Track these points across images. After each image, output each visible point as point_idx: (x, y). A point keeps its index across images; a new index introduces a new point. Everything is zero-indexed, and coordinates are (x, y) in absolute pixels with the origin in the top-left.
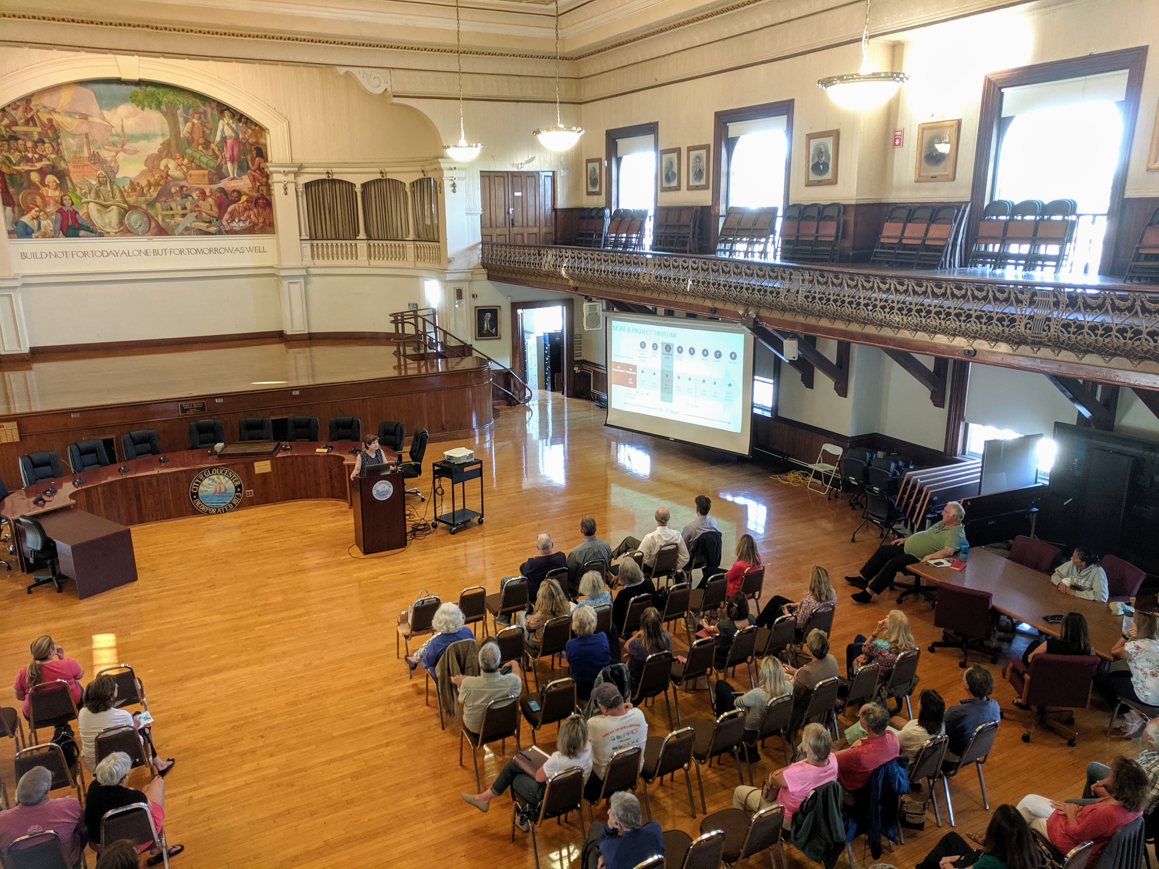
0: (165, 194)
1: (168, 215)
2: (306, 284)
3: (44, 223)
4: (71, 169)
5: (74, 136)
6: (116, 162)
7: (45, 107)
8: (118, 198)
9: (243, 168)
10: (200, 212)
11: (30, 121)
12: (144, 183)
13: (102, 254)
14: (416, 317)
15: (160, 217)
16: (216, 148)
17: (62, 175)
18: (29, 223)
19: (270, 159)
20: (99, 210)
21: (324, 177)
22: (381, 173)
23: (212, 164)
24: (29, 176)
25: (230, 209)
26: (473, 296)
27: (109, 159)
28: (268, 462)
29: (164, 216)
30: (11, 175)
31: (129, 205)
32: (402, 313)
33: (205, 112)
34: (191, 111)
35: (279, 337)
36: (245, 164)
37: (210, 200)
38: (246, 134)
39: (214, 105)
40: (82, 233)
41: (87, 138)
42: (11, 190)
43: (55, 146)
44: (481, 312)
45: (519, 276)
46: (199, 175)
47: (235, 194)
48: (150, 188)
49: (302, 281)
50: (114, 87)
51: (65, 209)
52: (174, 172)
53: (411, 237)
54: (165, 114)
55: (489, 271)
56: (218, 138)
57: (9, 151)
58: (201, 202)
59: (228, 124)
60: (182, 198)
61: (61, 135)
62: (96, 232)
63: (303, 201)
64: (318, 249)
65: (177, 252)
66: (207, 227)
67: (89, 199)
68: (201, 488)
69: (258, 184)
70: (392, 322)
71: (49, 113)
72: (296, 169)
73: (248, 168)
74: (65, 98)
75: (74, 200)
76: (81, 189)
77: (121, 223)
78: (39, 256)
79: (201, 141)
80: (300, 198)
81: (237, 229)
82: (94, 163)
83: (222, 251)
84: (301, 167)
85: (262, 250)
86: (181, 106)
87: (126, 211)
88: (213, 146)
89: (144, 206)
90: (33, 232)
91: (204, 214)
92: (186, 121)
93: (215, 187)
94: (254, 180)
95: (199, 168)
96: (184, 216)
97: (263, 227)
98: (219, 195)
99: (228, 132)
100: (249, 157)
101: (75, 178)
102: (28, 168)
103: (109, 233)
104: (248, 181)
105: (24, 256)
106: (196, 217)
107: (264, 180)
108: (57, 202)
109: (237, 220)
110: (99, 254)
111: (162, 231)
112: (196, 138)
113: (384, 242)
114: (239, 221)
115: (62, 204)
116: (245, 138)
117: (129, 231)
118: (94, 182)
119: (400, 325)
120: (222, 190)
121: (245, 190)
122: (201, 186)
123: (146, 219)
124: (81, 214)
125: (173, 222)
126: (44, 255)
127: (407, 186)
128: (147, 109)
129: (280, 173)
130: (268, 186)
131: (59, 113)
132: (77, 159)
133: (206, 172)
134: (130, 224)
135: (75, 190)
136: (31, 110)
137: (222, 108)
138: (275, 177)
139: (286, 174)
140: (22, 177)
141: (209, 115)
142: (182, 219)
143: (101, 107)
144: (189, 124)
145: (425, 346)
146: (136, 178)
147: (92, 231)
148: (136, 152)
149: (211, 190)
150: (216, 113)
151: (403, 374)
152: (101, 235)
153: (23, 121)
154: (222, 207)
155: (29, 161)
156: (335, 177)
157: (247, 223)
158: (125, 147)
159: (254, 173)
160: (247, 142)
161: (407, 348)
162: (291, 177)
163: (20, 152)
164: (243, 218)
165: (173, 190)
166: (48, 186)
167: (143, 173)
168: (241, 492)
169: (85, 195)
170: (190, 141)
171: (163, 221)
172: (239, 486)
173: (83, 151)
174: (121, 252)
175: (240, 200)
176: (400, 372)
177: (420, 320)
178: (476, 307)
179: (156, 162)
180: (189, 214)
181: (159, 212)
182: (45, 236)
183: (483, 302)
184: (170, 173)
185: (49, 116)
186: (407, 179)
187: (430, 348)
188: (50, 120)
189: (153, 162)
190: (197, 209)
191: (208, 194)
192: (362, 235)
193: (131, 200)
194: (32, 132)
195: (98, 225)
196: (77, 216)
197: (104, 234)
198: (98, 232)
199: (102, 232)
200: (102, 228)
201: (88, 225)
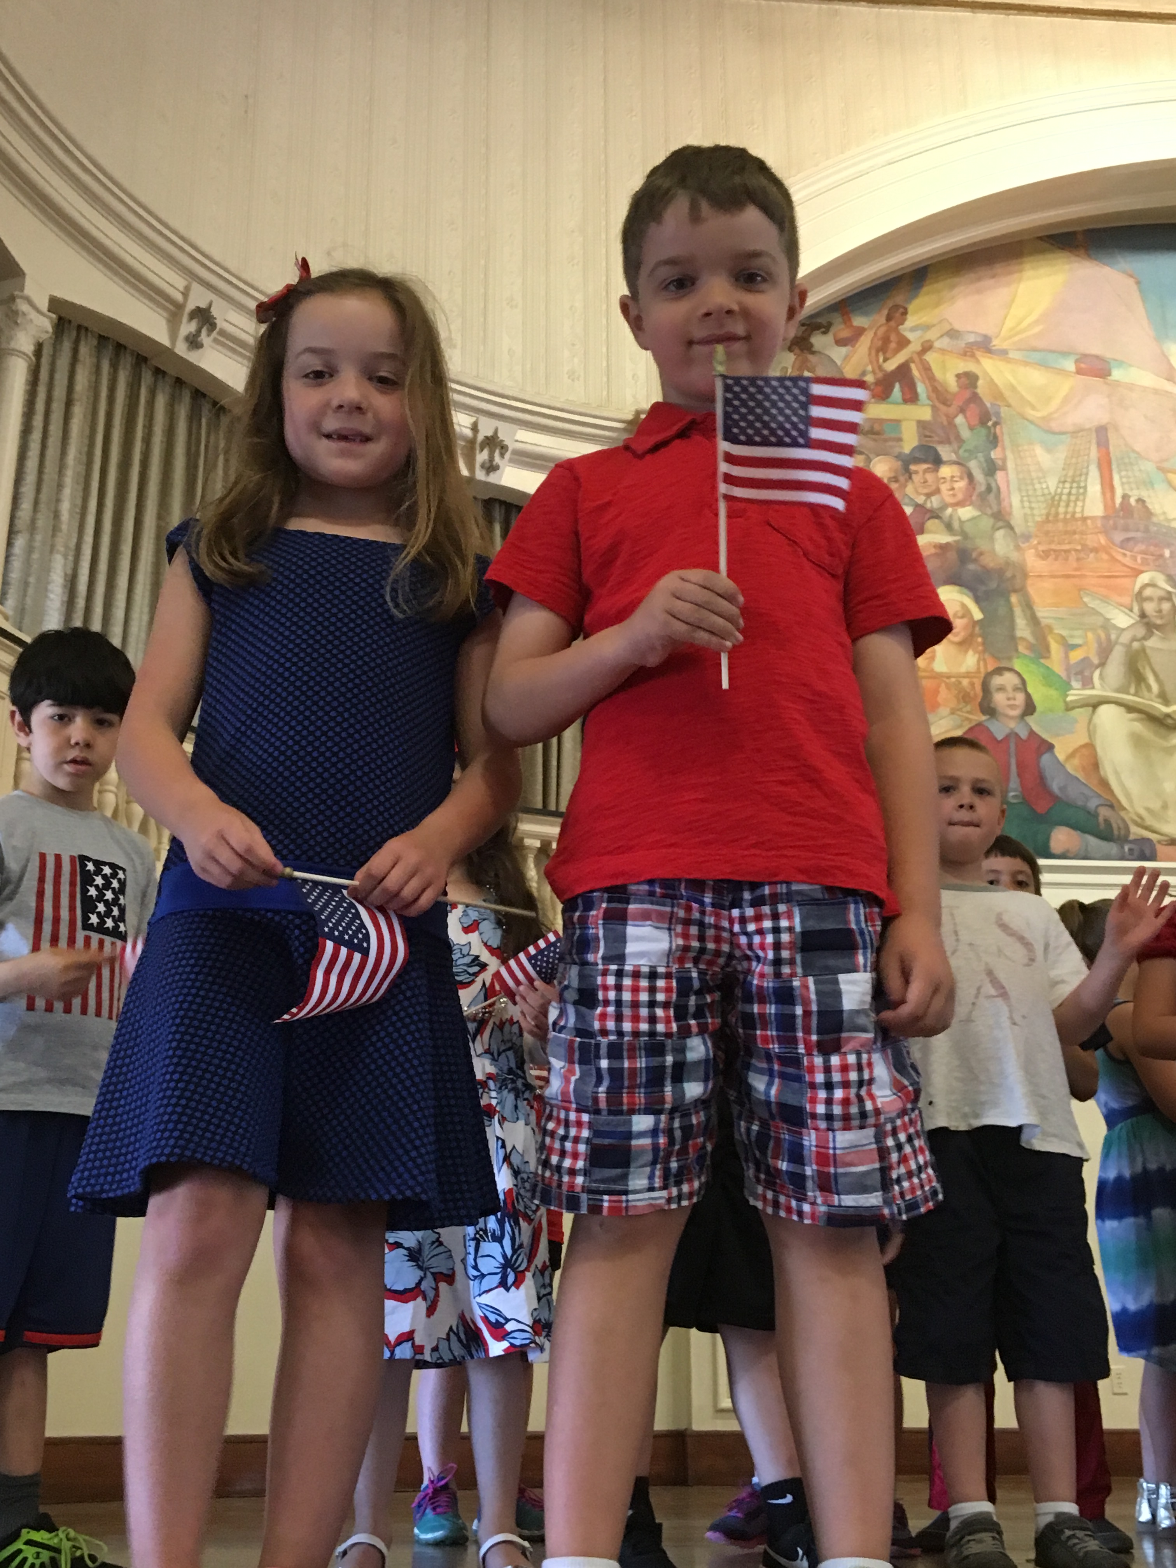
5: (1052, 434)
7: (953, 334)
40: (1057, 836)
41: (1103, 443)
43: (979, 476)
51: (998, 730)
62: (1123, 839)
67: (1097, 691)
71: (969, 352)
74: (1029, 300)
75: (1038, 691)
76: (1067, 646)
82: (1126, 544)
101: (1048, 601)
118: (1123, 620)
124: (1060, 753)
131: (1003, 353)
135: (1041, 650)
143: (1162, 326)
147: (1106, 831)
152: (1144, 850)
169: (1082, 671)
173: (1082, 495)
185: (964, 366)
188: (969, 380)
194: (896, 423)
195: (1132, 806)
196: (1045, 759)
197: (1159, 847)
198: (1131, 837)
199: (1149, 840)
200: (1150, 821)
201: (1092, 804)
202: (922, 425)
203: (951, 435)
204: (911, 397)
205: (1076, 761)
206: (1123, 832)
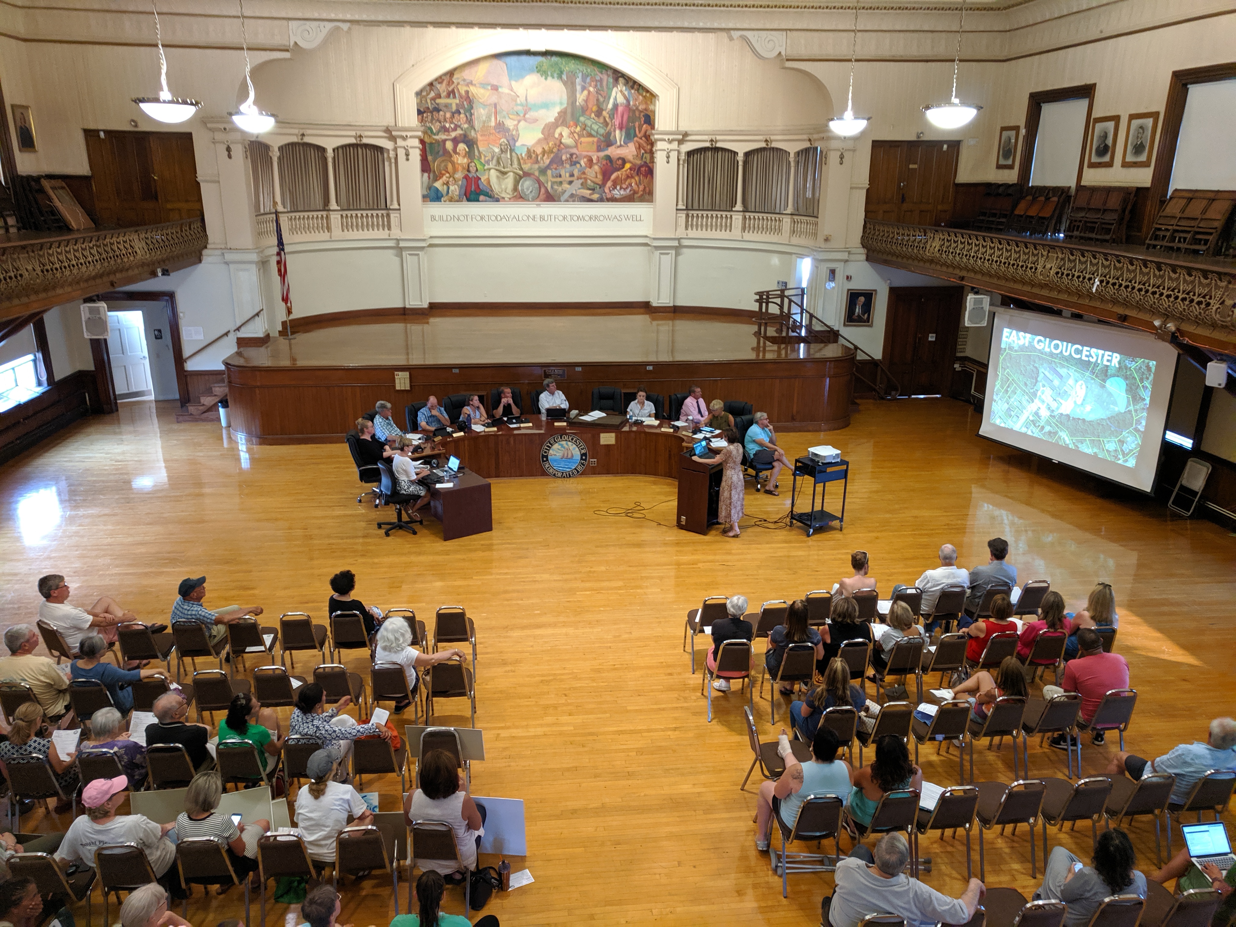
0: (557, 161)
1: (556, 182)
2: (677, 255)
3: (452, 188)
4: (479, 138)
5: (485, 106)
6: (517, 130)
7: (464, 80)
8: (516, 165)
9: (629, 137)
10: (586, 179)
11: (451, 94)
12: (539, 151)
13: (496, 218)
14: (782, 296)
15: (549, 184)
16: (607, 116)
17: (471, 144)
18: (440, 188)
19: (656, 126)
20: (498, 177)
21: (708, 144)
22: (766, 141)
23: (602, 131)
24: (444, 144)
25: (613, 177)
26: (848, 277)
27: (511, 128)
28: (613, 435)
29: (553, 183)
30: (431, 144)
31: (524, 172)
32: (768, 292)
33: (601, 80)
34: (588, 80)
35: (645, 307)
36: (632, 132)
37: (596, 168)
38: (637, 101)
39: (610, 72)
40: (482, 198)
41: (496, 108)
42: (430, 158)
43: (469, 117)
44: (853, 296)
45: (899, 260)
46: (588, 143)
47: (620, 162)
48: (544, 155)
49: (674, 252)
50: (524, 58)
51: (470, 176)
52: (567, 140)
53: (789, 211)
54: (565, 83)
55: (868, 250)
56: (610, 106)
57: (431, 122)
58: (588, 170)
59: (621, 91)
60: (571, 165)
61: (474, 106)
63: (684, 170)
64: (692, 220)
65: (561, 218)
66: (591, 194)
67: (491, 166)
68: (551, 451)
69: (643, 151)
70: (757, 301)
71: (467, 85)
72: (681, 137)
73: (635, 135)
74: (482, 69)
75: (479, 167)
76: (485, 156)
77: (515, 189)
78: (445, 218)
79: (595, 108)
80: (681, 166)
81: (618, 197)
82: (499, 132)
83: (602, 218)
84: (686, 134)
85: (638, 218)
86: (580, 75)
87: (521, 178)
88: (604, 113)
89: (537, 173)
90: (442, 196)
91: (589, 182)
92: (584, 88)
93: (602, 154)
94: (639, 147)
95: (590, 135)
96: (570, 183)
97: (642, 195)
98: (604, 162)
99: (621, 100)
100: (637, 124)
101: (482, 147)
102: (444, 137)
103: (504, 198)
104: (634, 149)
105: (433, 218)
106: (582, 184)
107: (649, 147)
108: (464, 168)
109: (618, 188)
110: (493, 218)
111: (550, 198)
112: (590, 106)
113: (761, 215)
114: (621, 188)
115: (469, 171)
116: (635, 105)
117: (521, 197)
118: (497, 150)
119: (764, 305)
120: (608, 158)
121: (630, 158)
122: (590, 154)
123: (537, 185)
124: (483, 180)
125: (560, 189)
126: (449, 218)
127: (792, 155)
128: (549, 78)
129: (665, 140)
130: (652, 153)
131: (475, 85)
132: (485, 127)
133: (595, 139)
134: (523, 190)
135: (480, 157)
136: (453, 82)
137: (618, 75)
138: (659, 145)
139: (670, 141)
140: (439, 145)
141: (605, 83)
142: (568, 186)
143: (511, 78)
144: (586, 92)
145: (788, 328)
146: (534, 146)
147: (492, 197)
148: (536, 120)
149: (598, 157)
150: (611, 80)
151: (761, 357)
152: (497, 200)
153: (445, 93)
154: (606, 174)
155: (446, 130)
156: (719, 145)
157: (628, 191)
158: (527, 116)
159: (641, 141)
160: (637, 108)
161: (768, 328)
162: (675, 145)
163: (440, 122)
164: (624, 186)
165: (564, 158)
166: (459, 154)
167: (539, 141)
168: (585, 460)
169: (488, 162)
170: (584, 110)
171: (552, 187)
172: (585, 454)
173: (490, 120)
174: (512, 216)
175: (623, 167)
176: (758, 355)
177: (786, 301)
178: (848, 290)
179: (552, 130)
180: (576, 182)
181: (549, 180)
182: (451, 200)
183: (858, 284)
184: (563, 141)
185: (466, 88)
186: (792, 148)
187: (793, 331)
188: (467, 92)
189: (549, 130)
190: (583, 176)
191: (595, 161)
192: (739, 206)
193: (526, 167)
194: (451, 104)
195: (496, 191)
196: (480, 181)
197: (500, 199)
198: (495, 197)
199: (498, 198)
200: (499, 194)
201: (488, 191)
202: (457, 104)
203: (463, 106)
204: (455, 97)
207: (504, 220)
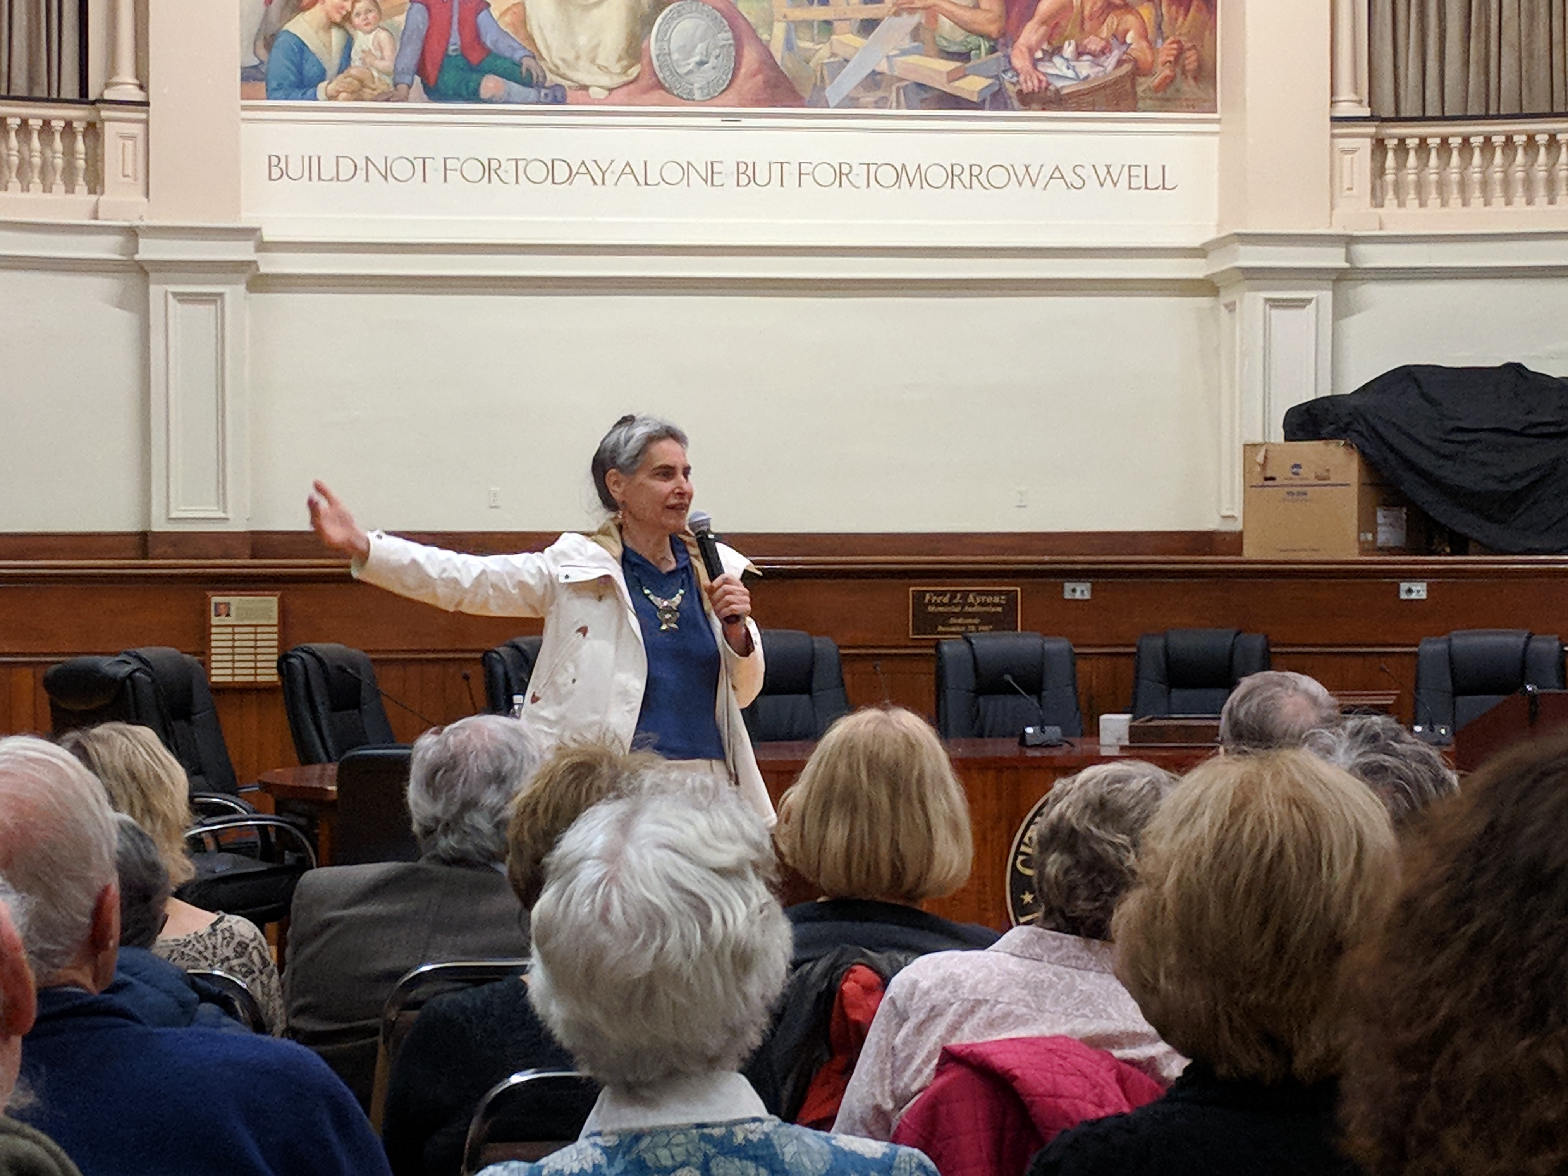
1: (809, 24)
3: (363, 41)
10: (932, 13)
13: (551, 171)
15: (779, 30)
18: (313, 42)
29: (794, 26)
40: (490, 84)
62: (540, 85)
65: (826, 175)
66: (953, 76)
77: (634, 50)
78: (328, 170)
81: (1066, 86)
83: (999, 177)
90: (322, 76)
97: (1169, 81)
103: (585, 88)
105: (278, 166)
109: (1069, 50)
110: (538, 171)
111: (782, 90)
114: (1079, 54)
123: (727, 36)
125: (823, 52)
126: (347, 169)
134: (665, 54)
142: (857, 41)
147: (530, 81)
152: (557, 96)
164: (1094, 44)
171: (789, 45)
174: (619, 166)
180: (889, 19)
181: (776, 11)
182: (359, 91)
190: (920, 2)
195: (551, 58)
196: (482, 16)
197: (569, 93)
198: (547, 84)
199: (561, 86)
200: (564, 70)
201: (517, 56)
205: (508, 19)
206: (541, 79)
207: (582, 181)
